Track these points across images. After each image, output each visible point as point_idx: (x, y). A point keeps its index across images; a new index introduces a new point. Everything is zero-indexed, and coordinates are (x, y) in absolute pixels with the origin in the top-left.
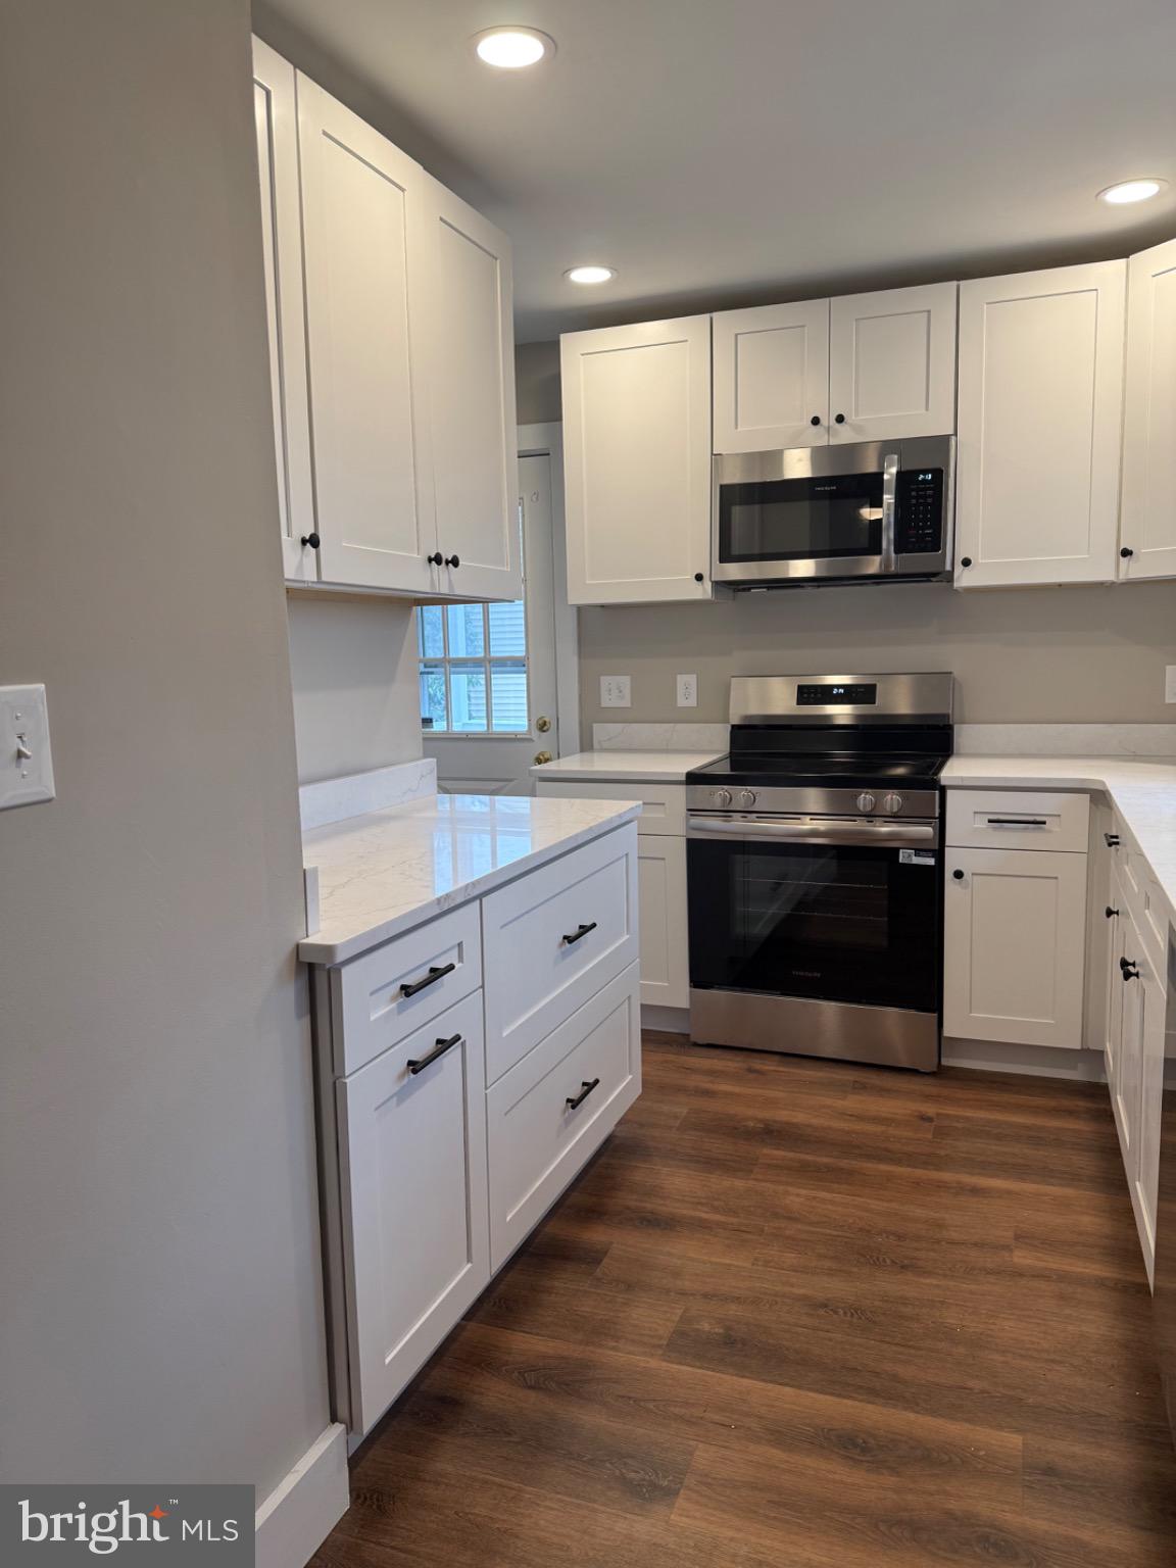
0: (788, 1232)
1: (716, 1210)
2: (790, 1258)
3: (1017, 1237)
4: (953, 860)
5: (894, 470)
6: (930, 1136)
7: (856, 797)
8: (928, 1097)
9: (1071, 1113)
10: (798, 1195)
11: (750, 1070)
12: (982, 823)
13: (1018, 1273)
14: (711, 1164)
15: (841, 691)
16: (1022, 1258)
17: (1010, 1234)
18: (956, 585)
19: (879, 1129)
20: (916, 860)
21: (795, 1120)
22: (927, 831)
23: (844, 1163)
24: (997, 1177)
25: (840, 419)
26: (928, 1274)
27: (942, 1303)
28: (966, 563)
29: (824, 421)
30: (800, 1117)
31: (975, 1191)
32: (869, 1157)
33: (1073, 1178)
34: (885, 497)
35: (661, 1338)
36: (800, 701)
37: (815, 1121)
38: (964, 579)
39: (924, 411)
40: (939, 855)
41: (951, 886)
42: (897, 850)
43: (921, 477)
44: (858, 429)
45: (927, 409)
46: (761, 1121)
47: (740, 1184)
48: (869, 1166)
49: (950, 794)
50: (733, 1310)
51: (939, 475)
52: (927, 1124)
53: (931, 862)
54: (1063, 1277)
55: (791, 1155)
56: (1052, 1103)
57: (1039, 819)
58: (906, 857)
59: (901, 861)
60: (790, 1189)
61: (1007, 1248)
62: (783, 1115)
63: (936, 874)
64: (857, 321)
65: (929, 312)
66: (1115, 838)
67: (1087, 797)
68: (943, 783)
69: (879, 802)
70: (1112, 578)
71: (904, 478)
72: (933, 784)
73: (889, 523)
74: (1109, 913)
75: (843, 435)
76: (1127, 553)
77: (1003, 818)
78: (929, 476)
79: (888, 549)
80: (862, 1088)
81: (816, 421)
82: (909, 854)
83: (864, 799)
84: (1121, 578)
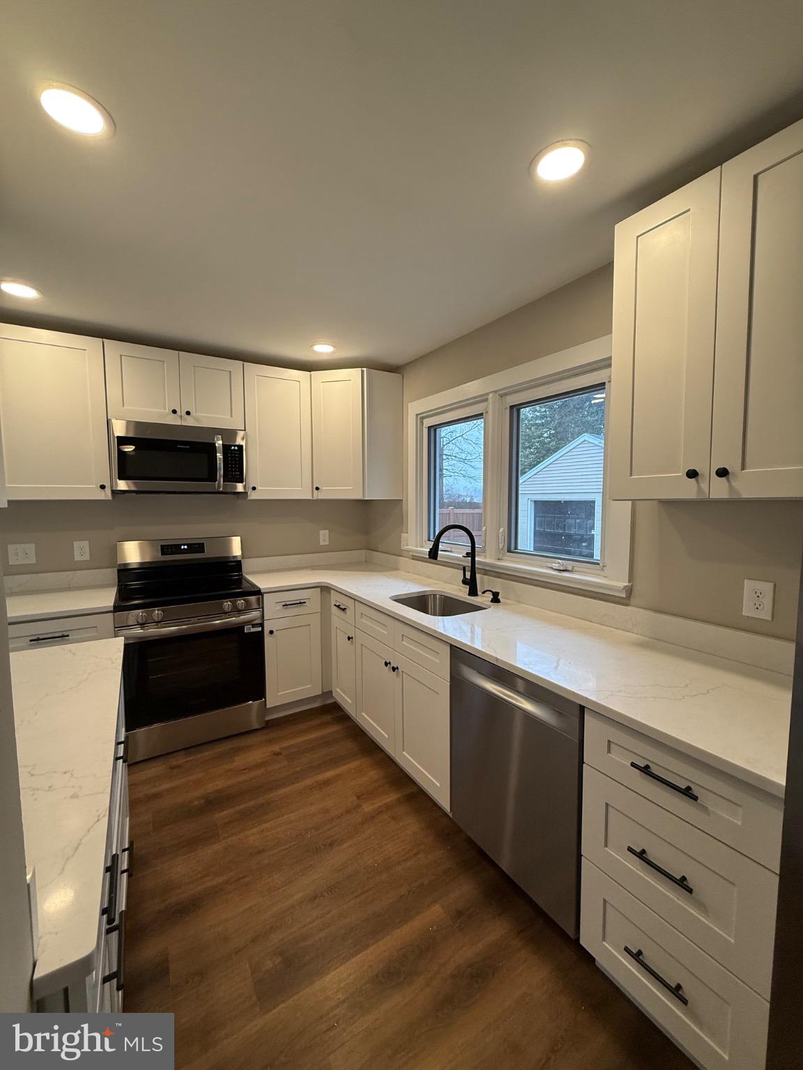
0: (266, 862)
1: (216, 874)
2: (278, 879)
3: (358, 798)
4: (268, 626)
5: (220, 442)
6: (286, 763)
7: (222, 604)
8: (270, 742)
10: (253, 834)
11: (172, 768)
12: (279, 607)
13: (372, 817)
14: (191, 844)
15: (186, 547)
16: (368, 807)
17: (355, 798)
18: (249, 498)
19: (259, 772)
20: (253, 630)
21: (219, 787)
22: (256, 615)
23: (261, 800)
24: (328, 770)
25: (188, 413)
26: (342, 841)
27: (359, 854)
28: (254, 488)
29: (179, 413)
30: (220, 784)
31: (327, 783)
33: (353, 756)
34: (218, 454)
35: (252, 997)
36: (163, 553)
37: (229, 783)
38: (253, 496)
39: (229, 417)
40: (262, 625)
41: (268, 640)
42: (243, 628)
43: (233, 448)
44: (197, 420)
45: (231, 416)
46: (200, 798)
47: (217, 847)
48: (274, 795)
49: (265, 595)
50: (275, 940)
51: (241, 448)
52: (280, 757)
53: (260, 629)
54: (387, 808)
55: (232, 811)
57: (302, 601)
58: (248, 629)
59: (245, 631)
60: (246, 833)
61: (359, 806)
62: (211, 787)
63: (261, 634)
64: (194, 366)
65: (230, 372)
66: (338, 606)
67: (319, 589)
68: (262, 591)
69: (234, 604)
70: (311, 498)
71: (226, 448)
72: (258, 592)
73: (220, 467)
74: (349, 638)
75: (189, 422)
76: (317, 489)
77: (288, 603)
78: (236, 448)
79: (220, 480)
80: (237, 751)
81: (174, 412)
82: (250, 628)
83: (227, 604)
84: (315, 498)
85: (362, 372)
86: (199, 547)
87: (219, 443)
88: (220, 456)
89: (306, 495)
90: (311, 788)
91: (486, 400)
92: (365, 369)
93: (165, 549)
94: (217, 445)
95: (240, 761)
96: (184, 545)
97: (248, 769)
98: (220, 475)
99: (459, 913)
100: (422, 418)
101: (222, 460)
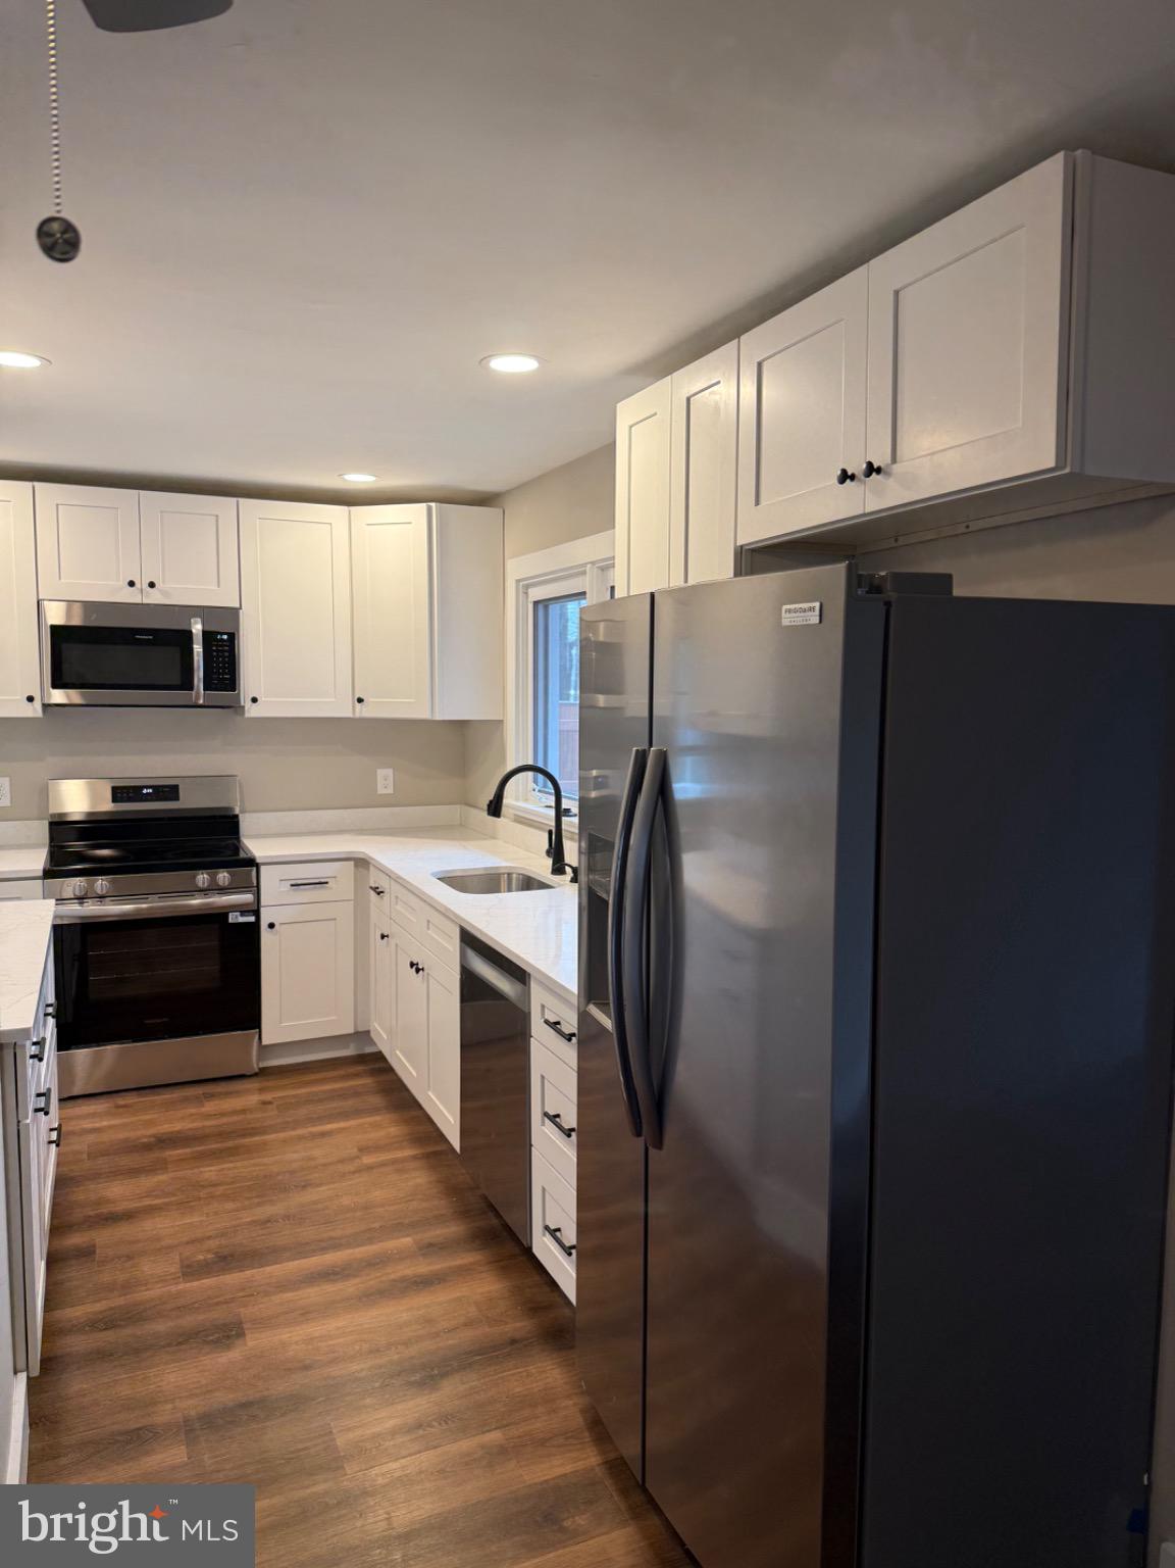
0: (218, 1193)
1: (157, 1197)
2: (230, 1206)
3: (361, 1150)
4: (266, 917)
5: (200, 628)
6: (276, 1112)
7: (194, 877)
8: (261, 1090)
9: (357, 1075)
10: (211, 1171)
11: (118, 1107)
12: (286, 887)
13: (370, 1168)
14: (133, 1172)
15: (150, 791)
16: (367, 1160)
17: (355, 1150)
18: (247, 715)
19: (235, 1118)
20: (242, 919)
21: (176, 1129)
22: (248, 897)
23: (230, 1144)
24: (331, 1122)
25: (152, 585)
26: (321, 1185)
27: (336, 1196)
28: (254, 700)
29: (138, 585)
30: (178, 1126)
31: (323, 1134)
32: (244, 1136)
33: (374, 1111)
34: (195, 646)
35: (175, 1273)
36: (115, 800)
37: (191, 1126)
38: (252, 711)
39: (216, 588)
40: (257, 913)
41: (266, 937)
42: (226, 915)
43: (220, 636)
44: (165, 593)
45: (219, 586)
46: (150, 1136)
47: (163, 1177)
48: (247, 1141)
49: (263, 869)
50: (213, 1244)
51: (232, 637)
52: (270, 1106)
53: (252, 919)
54: (394, 1162)
55: (188, 1150)
56: (342, 1072)
57: (323, 880)
58: (235, 918)
59: (230, 921)
60: (202, 1169)
61: (358, 1157)
62: (166, 1128)
63: (255, 928)
64: (162, 512)
65: (217, 516)
66: (375, 889)
67: (352, 863)
68: (258, 861)
69: (213, 879)
70: (350, 715)
71: (207, 636)
72: (251, 862)
73: (199, 667)
74: (383, 937)
75: (154, 598)
76: (360, 700)
77: (299, 882)
78: (225, 637)
79: (198, 686)
80: (211, 1096)
81: (132, 584)
82: (236, 917)
83: (202, 878)
84: (357, 715)
85: (429, 509)
86: (169, 792)
87: (197, 628)
88: (198, 648)
89: (345, 710)
90: (301, 1138)
91: (584, 573)
92: (433, 504)
93: (119, 794)
94: (194, 631)
95: (210, 1107)
96: (147, 787)
97: (223, 1114)
98: (199, 679)
99: (431, 1245)
100: (527, 587)
101: (201, 654)
